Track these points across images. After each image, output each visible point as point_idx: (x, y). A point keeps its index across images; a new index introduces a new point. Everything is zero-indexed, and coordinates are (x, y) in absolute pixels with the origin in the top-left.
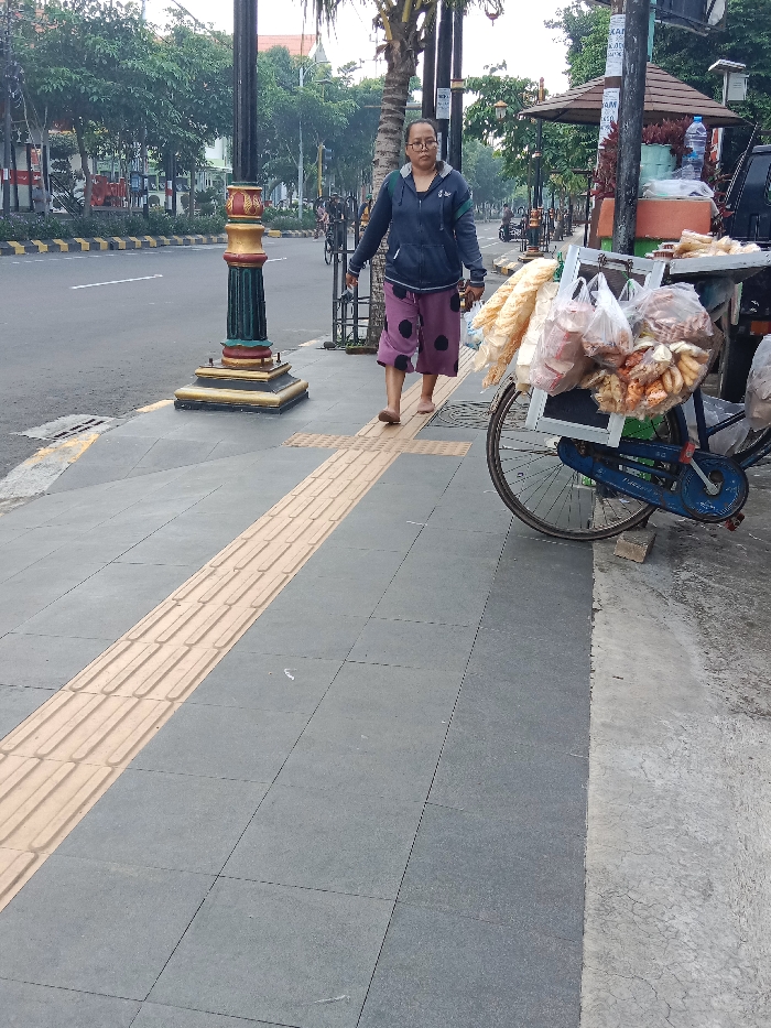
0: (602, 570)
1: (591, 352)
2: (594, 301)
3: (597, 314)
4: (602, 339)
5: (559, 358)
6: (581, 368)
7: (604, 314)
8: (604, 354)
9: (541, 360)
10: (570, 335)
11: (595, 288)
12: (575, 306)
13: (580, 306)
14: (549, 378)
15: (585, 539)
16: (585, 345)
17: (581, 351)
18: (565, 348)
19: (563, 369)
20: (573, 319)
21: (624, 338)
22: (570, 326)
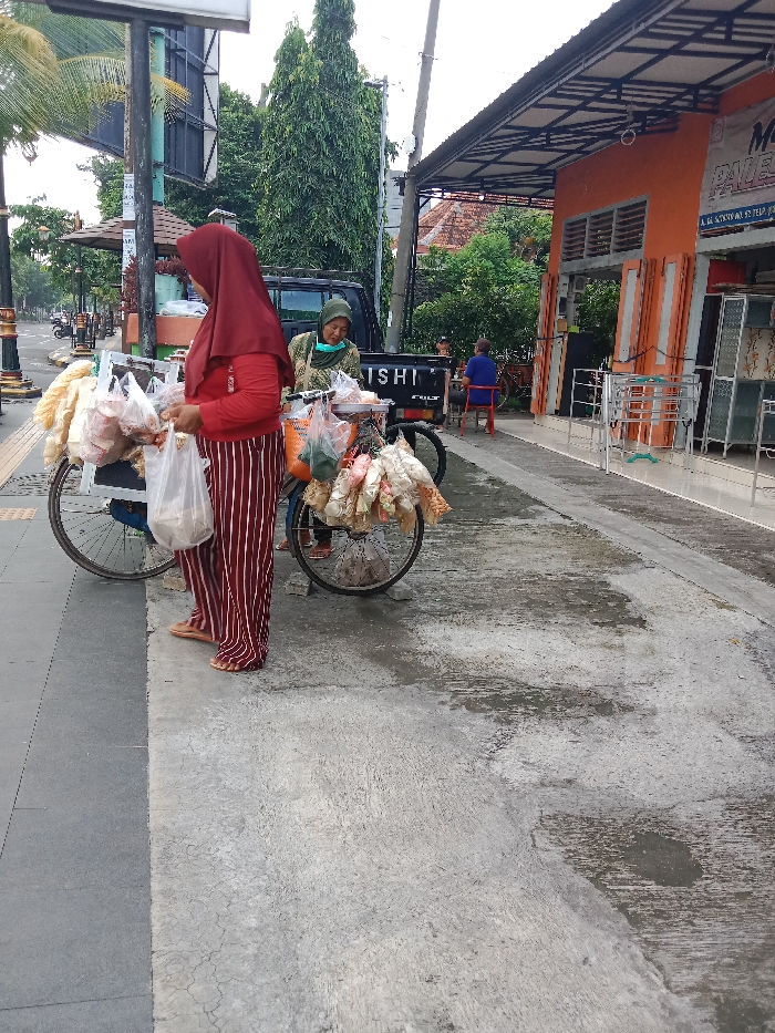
0: (153, 600)
1: (127, 433)
2: (126, 393)
3: (129, 403)
4: (135, 423)
5: (102, 437)
6: (121, 445)
7: (135, 403)
8: (138, 433)
9: (87, 439)
10: (109, 420)
11: (126, 383)
12: (112, 397)
13: (116, 396)
14: (95, 453)
15: (138, 579)
16: (122, 427)
17: (119, 431)
18: (106, 430)
19: (106, 446)
20: (111, 407)
21: (152, 421)
22: (108, 412)
